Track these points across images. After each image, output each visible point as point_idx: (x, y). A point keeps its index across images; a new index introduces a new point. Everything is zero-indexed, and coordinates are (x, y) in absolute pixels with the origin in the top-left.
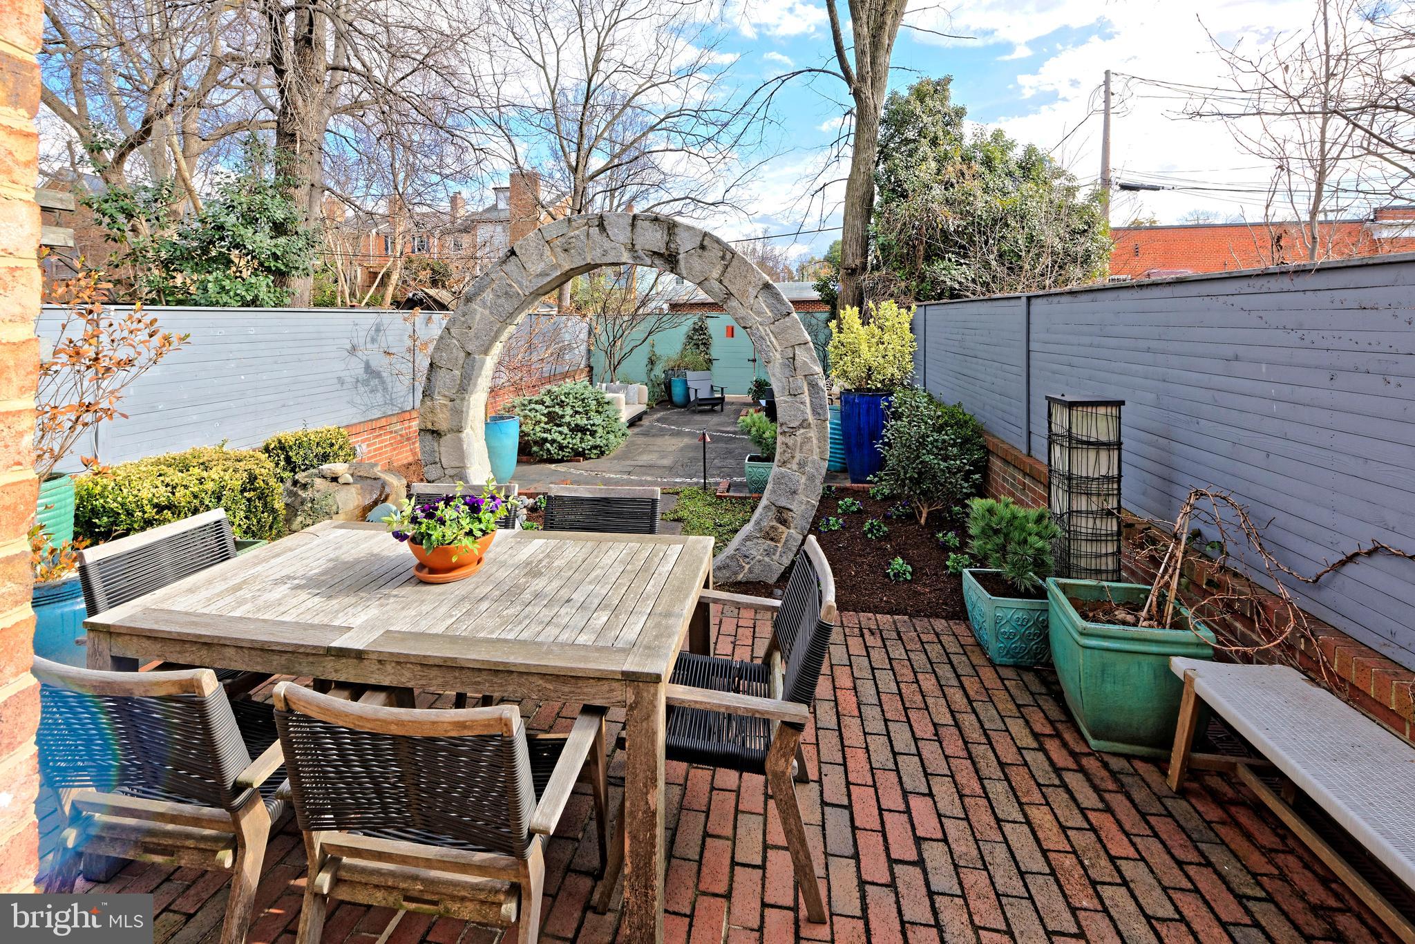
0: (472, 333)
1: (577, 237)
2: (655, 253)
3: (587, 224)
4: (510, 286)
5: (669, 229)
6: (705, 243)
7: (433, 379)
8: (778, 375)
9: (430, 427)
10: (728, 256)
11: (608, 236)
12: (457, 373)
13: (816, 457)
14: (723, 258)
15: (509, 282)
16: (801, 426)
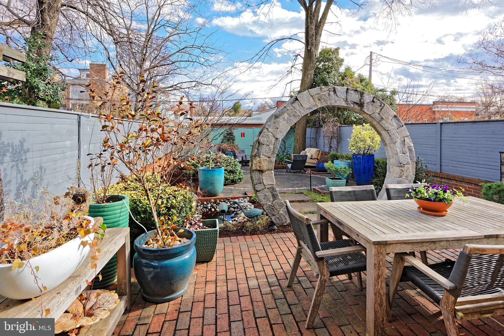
0: (278, 130)
1: (324, 95)
2: (355, 103)
3: (329, 90)
4: (296, 112)
5: (361, 94)
6: (374, 100)
7: (260, 149)
8: (399, 147)
9: (259, 169)
10: (383, 105)
11: (337, 95)
12: (272, 147)
13: (411, 174)
14: (381, 106)
15: (295, 110)
16: (407, 164)
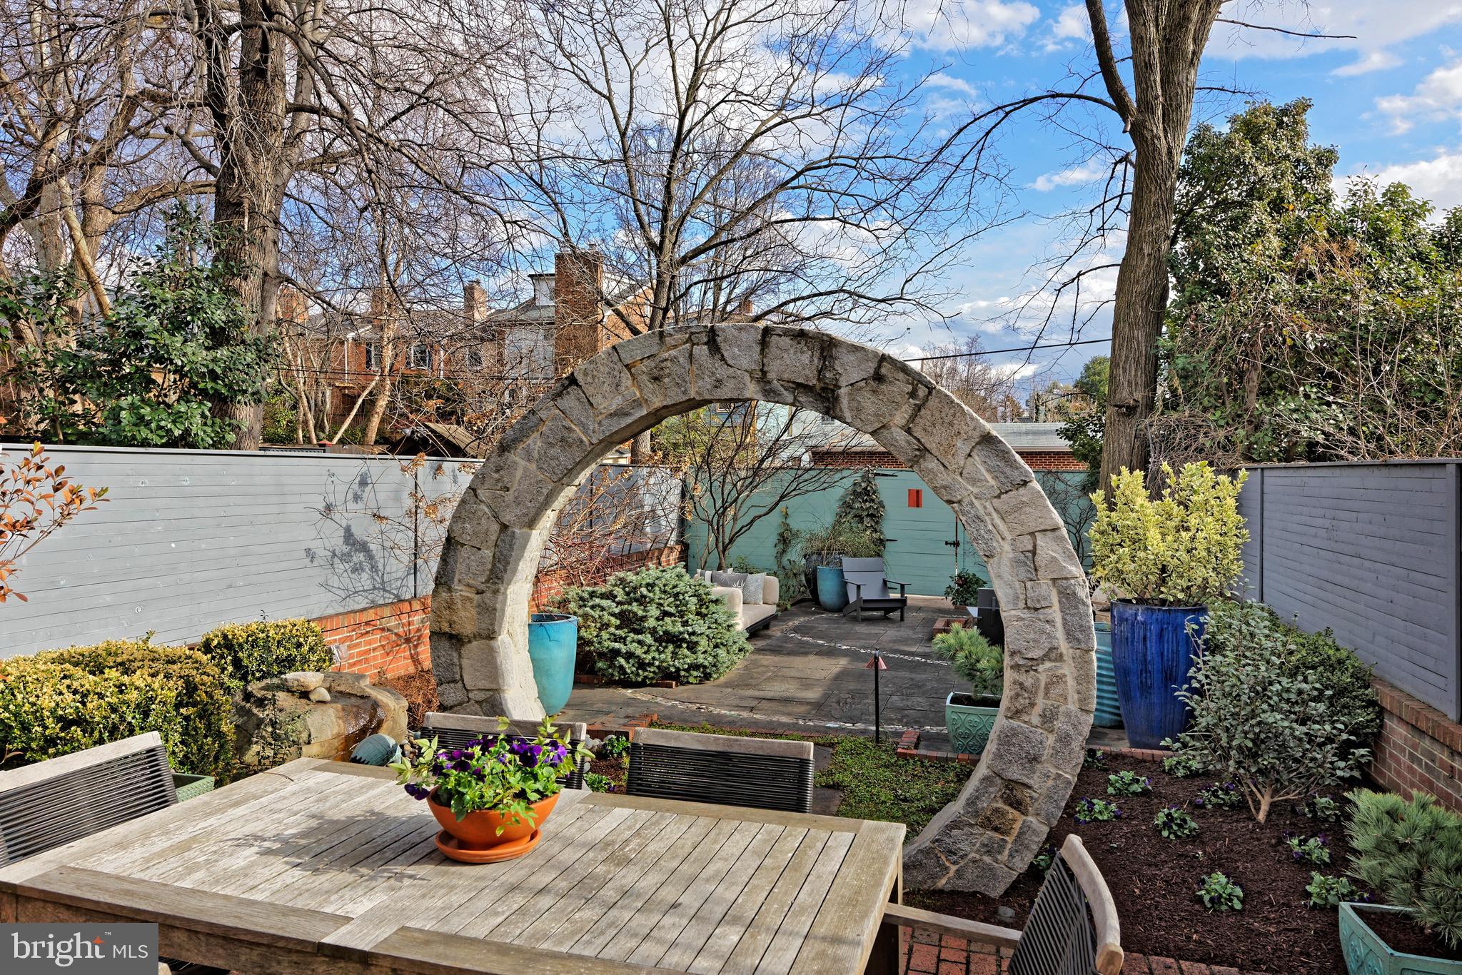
0: (509, 497)
1: (674, 360)
2: (799, 385)
3: (689, 340)
4: (569, 429)
5: (822, 349)
6: (883, 371)
7: (451, 561)
8: (1007, 576)
9: (446, 628)
10: (922, 392)
11: (723, 359)
12: (488, 553)
13: (1073, 706)
14: (913, 394)
15: (567, 423)
16: (1046, 657)
